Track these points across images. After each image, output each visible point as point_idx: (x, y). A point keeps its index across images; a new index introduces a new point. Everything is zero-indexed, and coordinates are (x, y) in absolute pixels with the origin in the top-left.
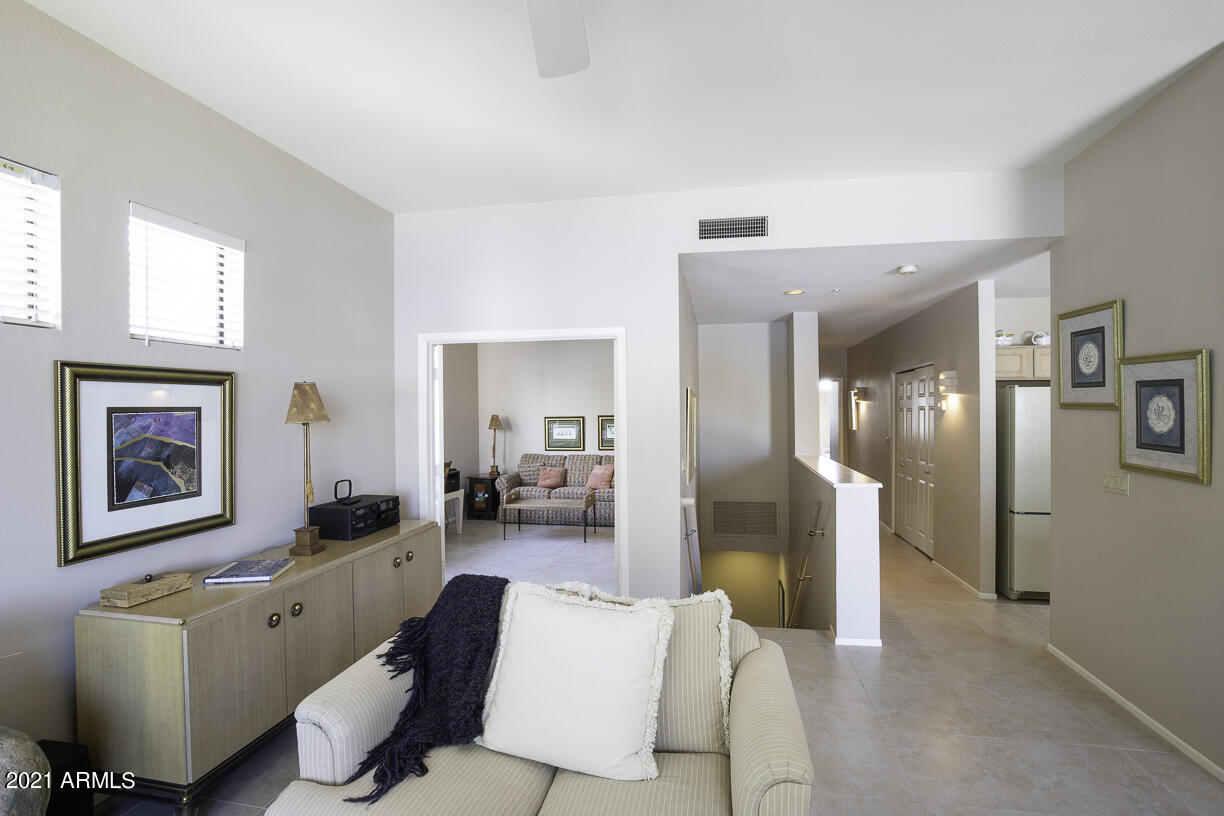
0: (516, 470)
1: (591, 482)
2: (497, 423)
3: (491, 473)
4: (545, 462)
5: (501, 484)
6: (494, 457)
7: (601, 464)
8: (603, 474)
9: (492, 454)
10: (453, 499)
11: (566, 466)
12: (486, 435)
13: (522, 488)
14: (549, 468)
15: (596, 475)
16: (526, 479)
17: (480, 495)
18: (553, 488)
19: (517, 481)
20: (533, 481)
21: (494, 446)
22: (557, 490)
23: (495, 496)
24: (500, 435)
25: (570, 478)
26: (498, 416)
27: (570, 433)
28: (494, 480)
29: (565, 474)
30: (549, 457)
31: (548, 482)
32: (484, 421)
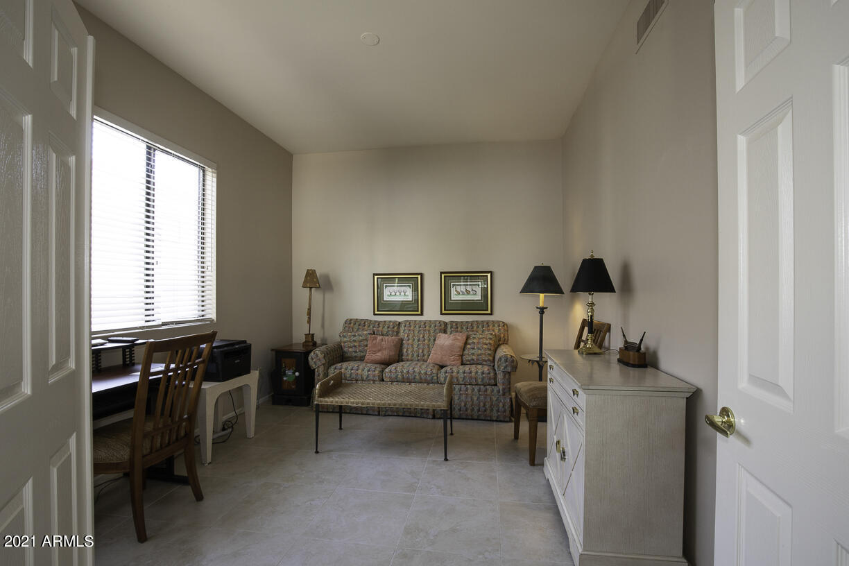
0: (338, 339)
1: (435, 356)
2: (312, 280)
3: (305, 344)
4: (375, 329)
5: (316, 359)
6: (309, 322)
7: (445, 332)
8: (452, 345)
9: (306, 318)
10: (240, 388)
11: (402, 334)
12: (301, 295)
13: (345, 365)
14: (379, 338)
15: (442, 347)
16: (349, 351)
17: (289, 373)
18: (387, 363)
19: (339, 355)
20: (359, 354)
21: (309, 309)
22: (392, 367)
23: (308, 376)
24: (317, 295)
25: (407, 350)
26: (314, 272)
27: (403, 294)
28: (307, 353)
29: (400, 345)
30: (379, 323)
31: (379, 356)
32: (299, 277)
